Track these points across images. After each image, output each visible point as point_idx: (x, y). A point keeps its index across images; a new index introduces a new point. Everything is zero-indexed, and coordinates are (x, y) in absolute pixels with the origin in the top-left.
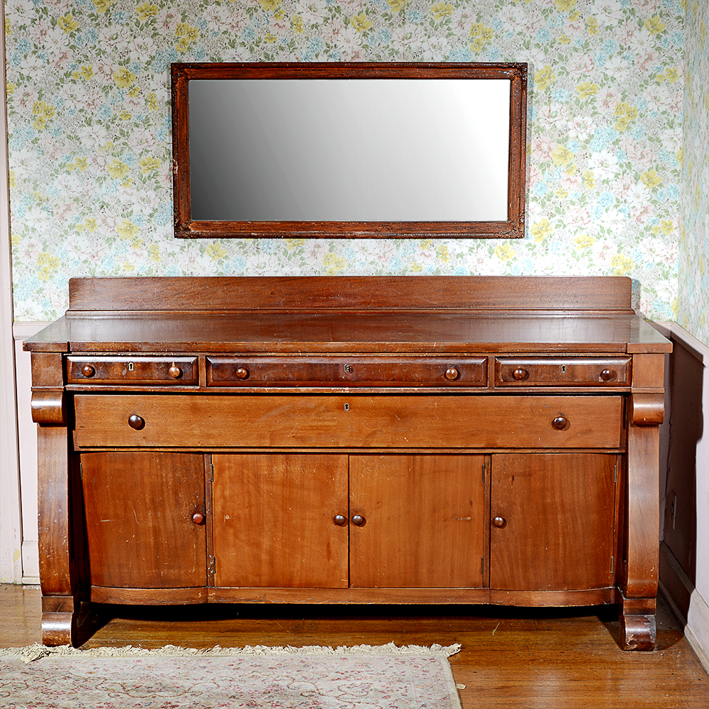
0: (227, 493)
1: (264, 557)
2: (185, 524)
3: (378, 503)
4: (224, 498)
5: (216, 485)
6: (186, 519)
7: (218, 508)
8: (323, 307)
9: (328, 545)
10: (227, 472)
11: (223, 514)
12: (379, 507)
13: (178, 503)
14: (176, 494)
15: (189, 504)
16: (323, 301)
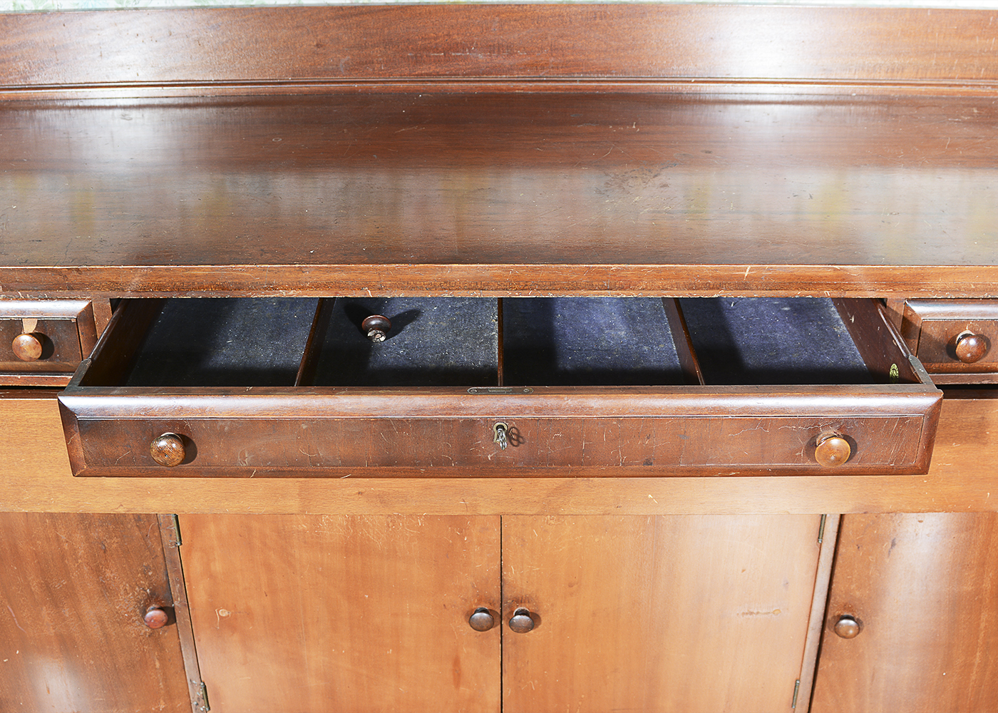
0: (217, 567)
1: (313, 683)
2: (129, 628)
3: (571, 586)
4: (212, 576)
5: (189, 552)
6: (130, 617)
7: (199, 594)
8: (438, 74)
9: (456, 662)
10: (212, 527)
11: (213, 606)
12: (571, 594)
13: (106, 590)
14: (97, 571)
15: (133, 588)
16: (437, 61)
